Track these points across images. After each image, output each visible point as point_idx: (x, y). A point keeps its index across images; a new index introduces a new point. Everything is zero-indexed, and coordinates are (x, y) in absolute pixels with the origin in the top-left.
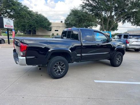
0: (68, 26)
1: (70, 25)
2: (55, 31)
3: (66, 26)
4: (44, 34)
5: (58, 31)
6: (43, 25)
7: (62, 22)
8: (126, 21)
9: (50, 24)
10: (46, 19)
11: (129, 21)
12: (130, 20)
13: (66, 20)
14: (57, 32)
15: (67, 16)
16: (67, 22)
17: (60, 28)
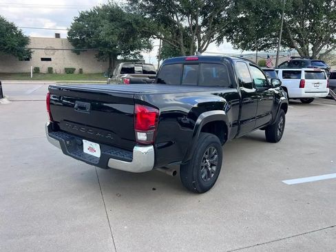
0: (79, 47)
1: (84, 46)
2: (43, 59)
3: (73, 48)
4: (7, 70)
5: (50, 60)
6: (5, 46)
7: (58, 36)
8: (225, 39)
9: (25, 41)
10: (11, 27)
11: (230, 39)
12: (231, 37)
13: (71, 30)
14: (48, 64)
15: (74, 22)
16: (73, 35)
17: (57, 52)
